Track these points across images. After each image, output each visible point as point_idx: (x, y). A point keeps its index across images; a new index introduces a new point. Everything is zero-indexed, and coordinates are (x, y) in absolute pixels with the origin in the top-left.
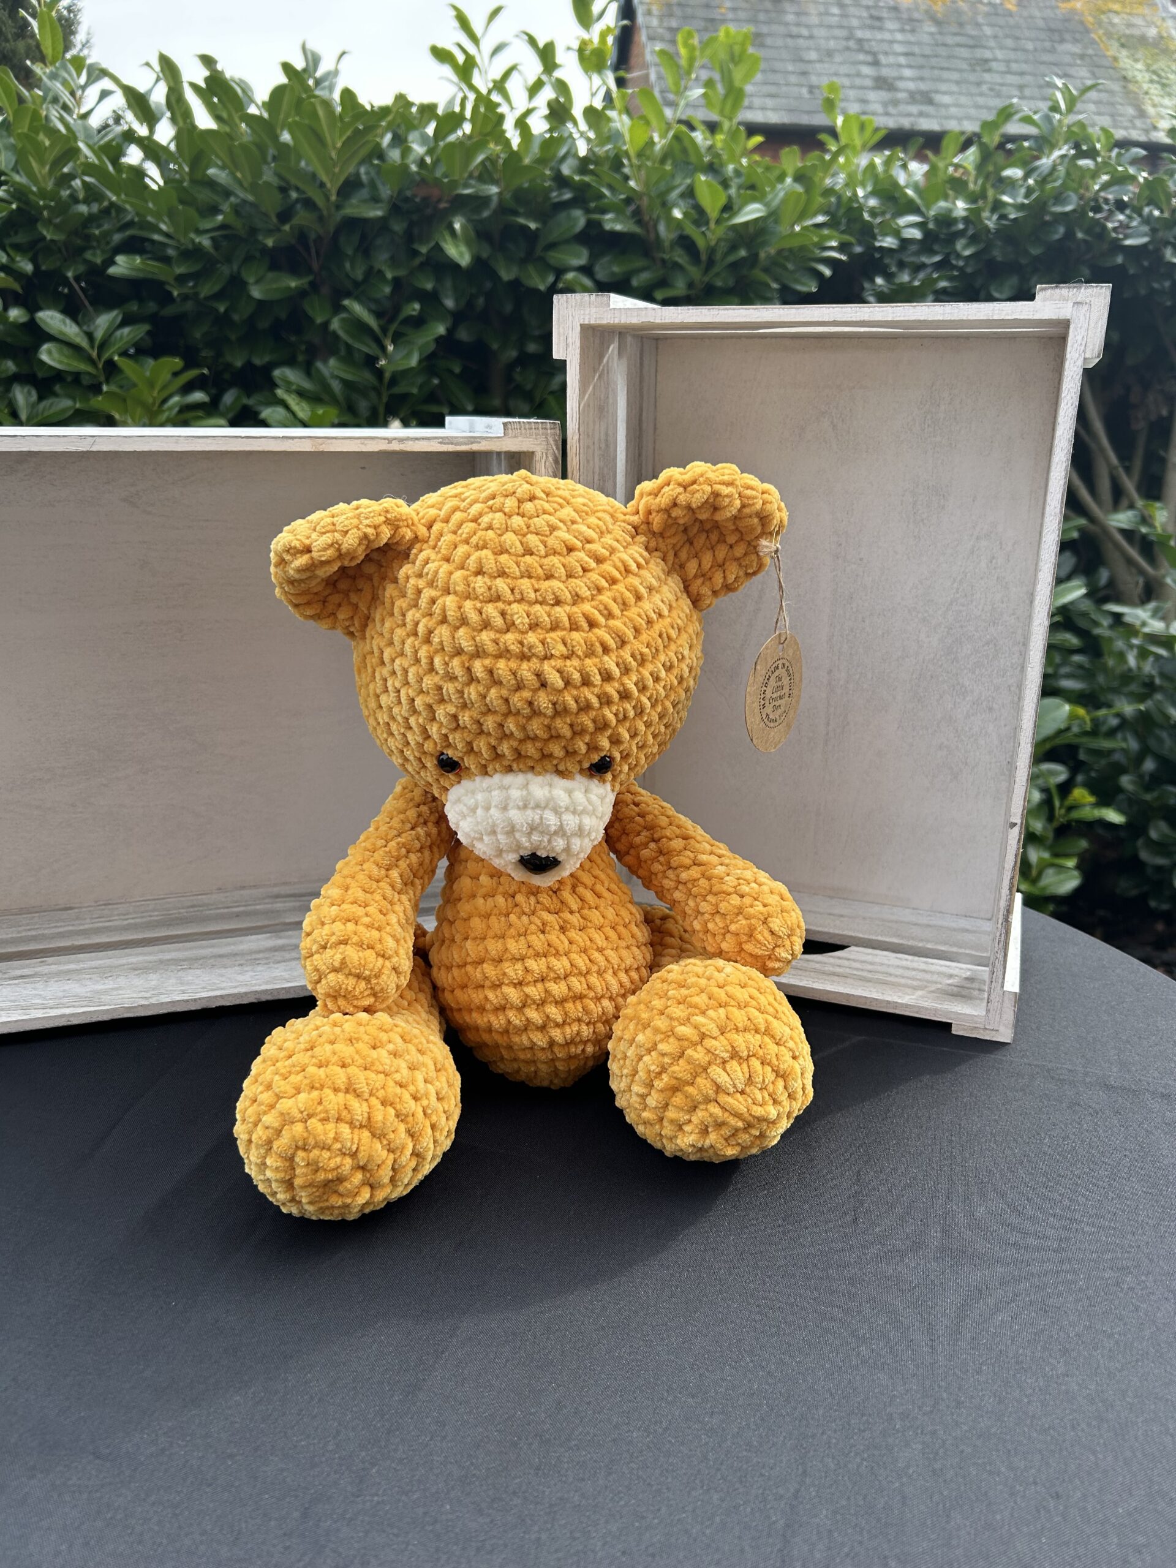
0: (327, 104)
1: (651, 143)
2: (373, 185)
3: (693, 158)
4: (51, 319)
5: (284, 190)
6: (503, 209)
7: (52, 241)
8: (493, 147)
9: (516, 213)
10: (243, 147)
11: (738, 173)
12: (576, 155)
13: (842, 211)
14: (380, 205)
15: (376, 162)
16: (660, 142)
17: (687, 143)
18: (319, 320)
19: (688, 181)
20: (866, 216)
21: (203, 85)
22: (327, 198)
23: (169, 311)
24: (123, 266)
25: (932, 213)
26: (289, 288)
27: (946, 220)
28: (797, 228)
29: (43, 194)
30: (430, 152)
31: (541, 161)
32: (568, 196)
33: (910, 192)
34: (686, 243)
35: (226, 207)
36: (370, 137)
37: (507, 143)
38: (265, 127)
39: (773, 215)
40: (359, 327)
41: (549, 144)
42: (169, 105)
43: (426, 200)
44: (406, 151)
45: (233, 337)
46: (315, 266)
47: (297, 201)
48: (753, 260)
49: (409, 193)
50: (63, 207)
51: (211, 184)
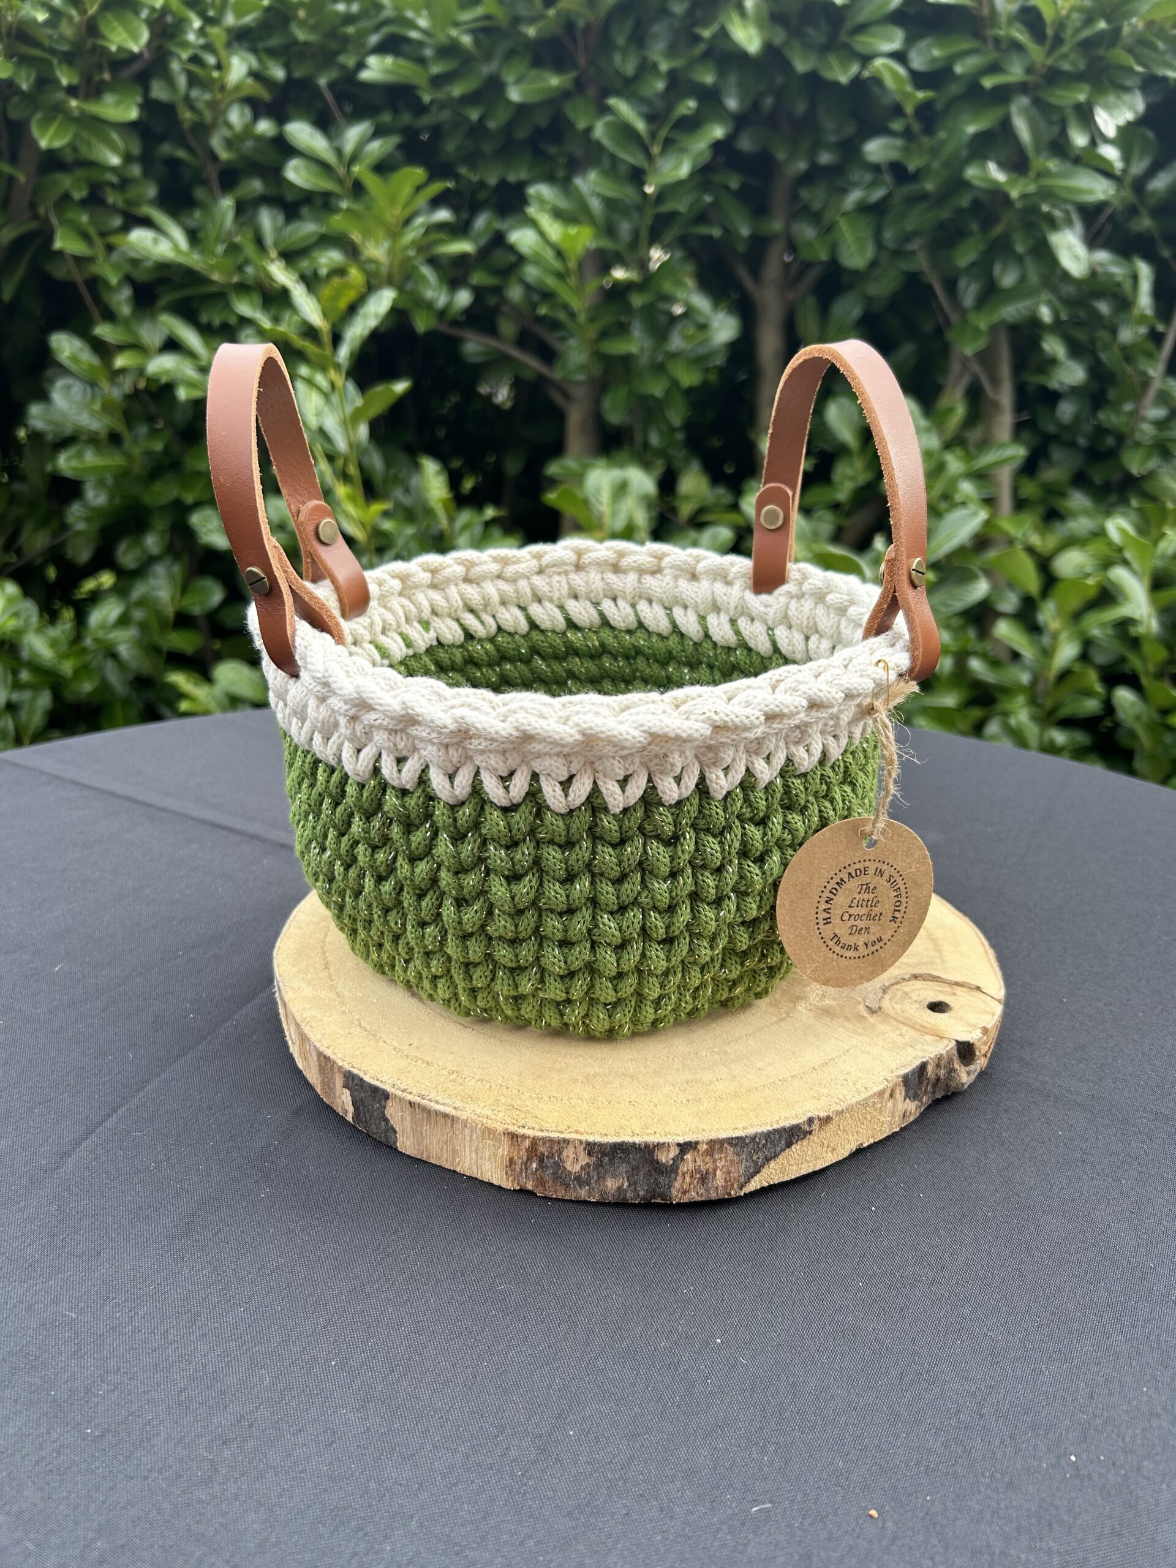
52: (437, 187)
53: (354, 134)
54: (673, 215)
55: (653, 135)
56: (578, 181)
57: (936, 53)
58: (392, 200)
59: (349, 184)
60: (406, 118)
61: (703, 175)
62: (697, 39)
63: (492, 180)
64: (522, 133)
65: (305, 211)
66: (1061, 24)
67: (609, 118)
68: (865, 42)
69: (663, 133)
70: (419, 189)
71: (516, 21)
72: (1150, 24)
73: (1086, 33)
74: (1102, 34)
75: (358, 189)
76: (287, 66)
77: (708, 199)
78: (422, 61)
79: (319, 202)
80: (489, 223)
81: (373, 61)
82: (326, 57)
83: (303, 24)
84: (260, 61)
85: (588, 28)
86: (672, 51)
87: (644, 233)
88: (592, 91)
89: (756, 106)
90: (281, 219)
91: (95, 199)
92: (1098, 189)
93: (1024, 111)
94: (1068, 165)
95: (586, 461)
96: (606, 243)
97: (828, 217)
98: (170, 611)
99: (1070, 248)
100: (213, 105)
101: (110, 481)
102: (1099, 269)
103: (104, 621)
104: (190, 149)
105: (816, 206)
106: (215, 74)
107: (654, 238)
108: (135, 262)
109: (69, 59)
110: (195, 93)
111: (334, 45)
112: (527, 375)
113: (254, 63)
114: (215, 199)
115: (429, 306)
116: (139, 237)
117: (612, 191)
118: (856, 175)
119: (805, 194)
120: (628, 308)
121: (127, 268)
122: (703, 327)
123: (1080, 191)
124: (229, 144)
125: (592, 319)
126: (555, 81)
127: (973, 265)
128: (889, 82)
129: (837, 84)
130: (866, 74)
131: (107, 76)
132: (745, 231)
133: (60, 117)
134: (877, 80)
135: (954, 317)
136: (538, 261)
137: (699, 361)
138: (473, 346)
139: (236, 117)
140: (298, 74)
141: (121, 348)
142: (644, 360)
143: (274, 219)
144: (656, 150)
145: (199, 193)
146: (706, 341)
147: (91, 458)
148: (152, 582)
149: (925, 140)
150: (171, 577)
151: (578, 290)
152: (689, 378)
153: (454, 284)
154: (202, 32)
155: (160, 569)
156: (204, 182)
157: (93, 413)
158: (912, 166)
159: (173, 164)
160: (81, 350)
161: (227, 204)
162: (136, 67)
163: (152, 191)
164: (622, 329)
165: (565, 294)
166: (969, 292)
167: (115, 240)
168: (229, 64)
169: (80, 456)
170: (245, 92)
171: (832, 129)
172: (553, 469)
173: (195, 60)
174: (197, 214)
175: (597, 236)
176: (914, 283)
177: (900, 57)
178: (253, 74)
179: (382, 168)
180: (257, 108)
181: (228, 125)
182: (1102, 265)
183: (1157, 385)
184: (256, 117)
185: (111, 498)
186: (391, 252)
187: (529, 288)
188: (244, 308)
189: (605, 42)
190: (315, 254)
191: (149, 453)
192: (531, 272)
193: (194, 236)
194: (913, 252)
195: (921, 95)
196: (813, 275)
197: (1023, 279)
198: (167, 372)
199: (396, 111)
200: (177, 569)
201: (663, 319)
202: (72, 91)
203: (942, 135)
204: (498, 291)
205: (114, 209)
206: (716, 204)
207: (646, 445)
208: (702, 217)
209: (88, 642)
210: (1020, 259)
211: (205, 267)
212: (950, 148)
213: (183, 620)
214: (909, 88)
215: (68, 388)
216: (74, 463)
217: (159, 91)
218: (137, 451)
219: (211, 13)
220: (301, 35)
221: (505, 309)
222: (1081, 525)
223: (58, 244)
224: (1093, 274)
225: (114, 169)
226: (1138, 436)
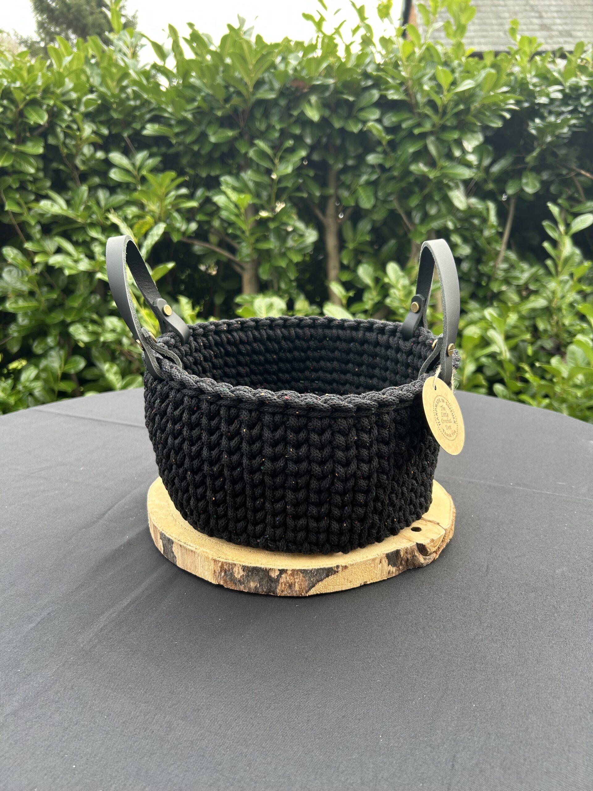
0: (248, 43)
1: (413, 53)
2: (271, 83)
3: (436, 59)
4: (116, 157)
5: (227, 87)
6: (337, 91)
7: (117, 119)
8: (331, 60)
9: (342, 93)
10: (207, 66)
11: (460, 65)
12: (375, 63)
13: (517, 85)
14: (274, 92)
15: (272, 71)
16: (418, 52)
17: (433, 51)
18: (243, 151)
19: (433, 71)
20: (531, 87)
21: (188, 38)
22: (247, 90)
23: (172, 151)
24: (150, 130)
25: (568, 84)
26: (228, 137)
27: (576, 88)
28: (492, 93)
29: (113, 96)
30: (300, 63)
31: (357, 66)
32: (370, 83)
33: (556, 74)
34: (432, 104)
35: (199, 98)
36: (269, 58)
37: (339, 58)
38: (218, 56)
39: (479, 86)
40: (262, 154)
41: (361, 57)
42: (173, 49)
43: (297, 89)
44: (287, 64)
45: (201, 162)
46: (242, 124)
47: (234, 92)
48: (467, 110)
49: (288, 86)
50: (122, 102)
51: (193, 87)
52: (180, 180)
53: (140, 156)
54: (285, 189)
55: (275, 155)
56: (243, 175)
57: (394, 119)
58: (161, 185)
59: (139, 178)
60: (163, 149)
61: (298, 171)
62: (291, 116)
63: (204, 175)
64: (216, 155)
65: (119, 190)
66: (445, 107)
67: (255, 148)
68: (363, 115)
69: (280, 154)
70: (173, 180)
71: (212, 109)
72: (483, 106)
73: (456, 110)
74: (462, 110)
75: (143, 180)
76: (109, 128)
77: (301, 181)
78: (170, 126)
79: (125, 186)
80: (203, 193)
81: (149, 126)
82: (126, 124)
83: (115, 110)
84: (97, 127)
85: (244, 111)
86: (281, 120)
87: (273, 196)
88: (247, 137)
89: (319, 141)
90: (108, 194)
91: (22, 188)
92: (466, 173)
93: (433, 142)
94: (454, 164)
95: (253, 296)
96: (256, 201)
97: (353, 187)
98: (59, 373)
99: (458, 197)
100: (76, 146)
101: (30, 313)
102: (472, 206)
103: (28, 378)
104: (65, 165)
105: (348, 182)
106: (78, 133)
107: (278, 198)
108: (42, 215)
109: (11, 127)
110: (68, 141)
111: (130, 119)
112: (223, 259)
113: (95, 128)
114: (78, 188)
115: (178, 230)
116: (45, 204)
117: (258, 178)
118: (364, 169)
119: (343, 177)
120: (268, 229)
121: (38, 217)
122: (302, 236)
123: (458, 175)
124: (84, 162)
125: (252, 234)
126: (230, 133)
127: (418, 205)
128: (375, 132)
129: (352, 133)
130: (365, 129)
131: (28, 134)
132: (318, 194)
133: (7, 152)
134: (369, 131)
135: (411, 228)
136: (227, 209)
137: (300, 251)
138: (198, 247)
139: (87, 150)
140: (114, 132)
141: (35, 253)
142: (276, 251)
143: (105, 194)
144: (277, 161)
145: (70, 184)
146: (304, 241)
147: (21, 303)
148: (49, 359)
149: (392, 155)
150: (60, 357)
151: (245, 222)
152: (297, 258)
153: (189, 220)
154: (71, 115)
155: (53, 353)
156: (72, 179)
157: (22, 282)
158: (388, 165)
159: (57, 172)
160: (17, 254)
161: (84, 188)
162: (40, 130)
163: (48, 184)
164: (265, 238)
165: (240, 223)
166: (417, 217)
167: (33, 205)
168: (84, 129)
169: (16, 302)
170: (91, 140)
171: (353, 150)
172: (238, 300)
173: (69, 127)
174: (70, 193)
175: (252, 199)
176: (392, 213)
177: (379, 121)
178: (94, 132)
179: (155, 170)
180: (96, 146)
181: (84, 155)
182: (473, 204)
183: (502, 254)
184: (96, 151)
185: (31, 321)
186: (161, 207)
187: (222, 220)
188: (94, 233)
189: (251, 116)
190: (125, 209)
191: (48, 300)
192: (224, 214)
193: (68, 202)
194: (391, 201)
195: (388, 137)
196: (349, 211)
197: (439, 211)
198: (59, 263)
199: (159, 147)
200: (62, 353)
201: (283, 233)
202: (12, 141)
203: (399, 153)
204: (209, 223)
205: (31, 191)
206: (304, 182)
207: (279, 289)
208: (299, 189)
209: (20, 387)
210: (437, 203)
211: (74, 216)
212: (403, 158)
213: (65, 376)
214: (383, 134)
215: (10, 271)
216: (14, 306)
217: (51, 141)
218: (43, 299)
219: (74, 107)
220: (115, 115)
221: (212, 230)
222: (475, 315)
223: (7, 208)
224: (469, 208)
225: (31, 175)
226: (497, 276)
